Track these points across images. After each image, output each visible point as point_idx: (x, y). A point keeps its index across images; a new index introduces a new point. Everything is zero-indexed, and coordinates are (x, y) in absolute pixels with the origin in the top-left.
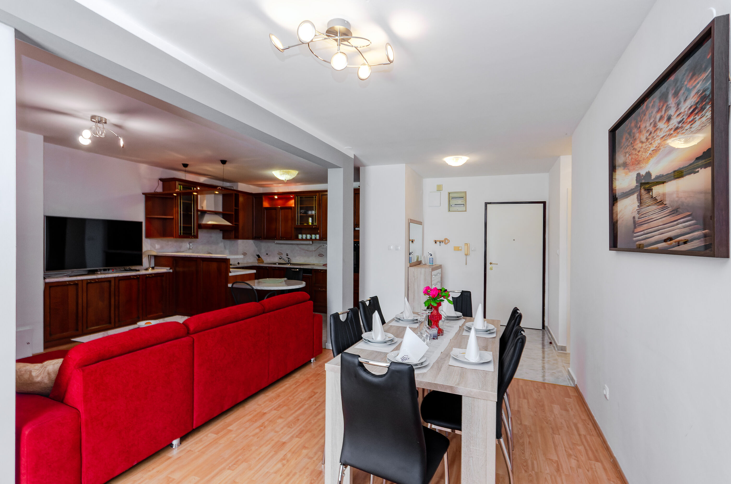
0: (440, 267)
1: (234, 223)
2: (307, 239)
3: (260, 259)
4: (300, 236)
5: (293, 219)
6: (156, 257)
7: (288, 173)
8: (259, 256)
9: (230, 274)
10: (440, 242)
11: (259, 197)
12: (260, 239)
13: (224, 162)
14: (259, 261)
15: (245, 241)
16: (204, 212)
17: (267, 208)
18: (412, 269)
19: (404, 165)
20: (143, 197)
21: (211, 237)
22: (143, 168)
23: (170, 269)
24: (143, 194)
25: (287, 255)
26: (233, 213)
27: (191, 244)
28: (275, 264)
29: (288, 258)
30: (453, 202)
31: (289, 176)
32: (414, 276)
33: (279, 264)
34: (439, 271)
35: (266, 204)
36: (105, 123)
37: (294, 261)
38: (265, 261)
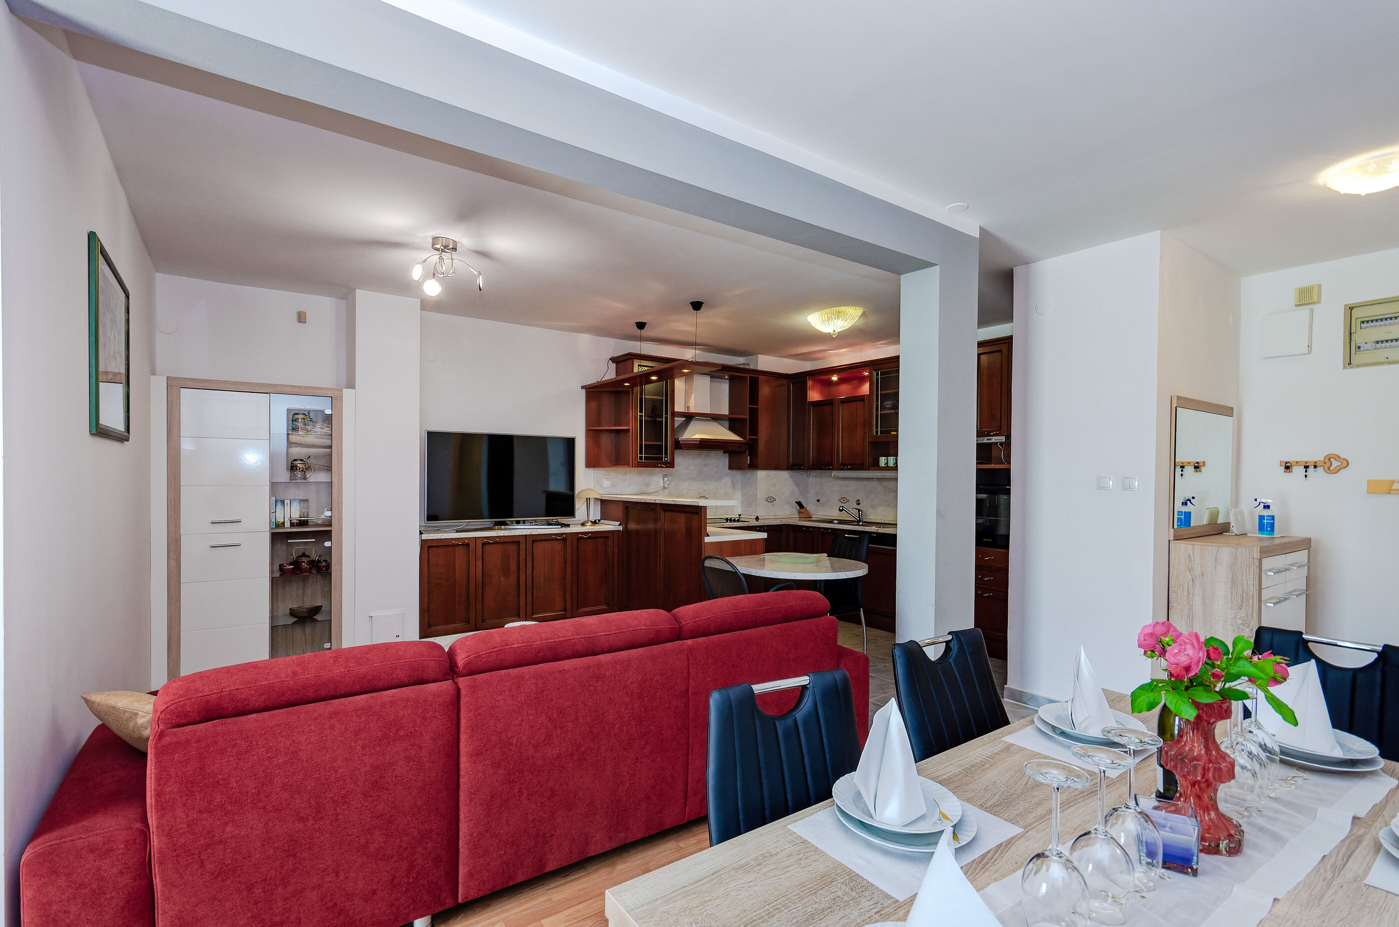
0: (1305, 544)
1: (748, 437)
2: (888, 466)
3: (802, 510)
4: (883, 461)
5: (867, 423)
6: (604, 502)
7: (838, 315)
8: (800, 504)
9: (707, 540)
10: (1306, 467)
11: (799, 380)
12: (801, 469)
13: (697, 306)
14: (802, 515)
15: (773, 473)
16: (689, 417)
17: (815, 404)
18: (1183, 548)
19: (1155, 237)
20: (583, 392)
21: (706, 465)
22: (585, 340)
23: (620, 525)
24: (582, 387)
25: (859, 504)
26: (747, 417)
27: (666, 479)
28: (831, 522)
29: (859, 510)
30: (1364, 336)
31: (840, 321)
32: (1191, 570)
33: (841, 522)
34: (1301, 556)
35: (814, 395)
36: (454, 249)
37: (872, 517)
38: (814, 517)
